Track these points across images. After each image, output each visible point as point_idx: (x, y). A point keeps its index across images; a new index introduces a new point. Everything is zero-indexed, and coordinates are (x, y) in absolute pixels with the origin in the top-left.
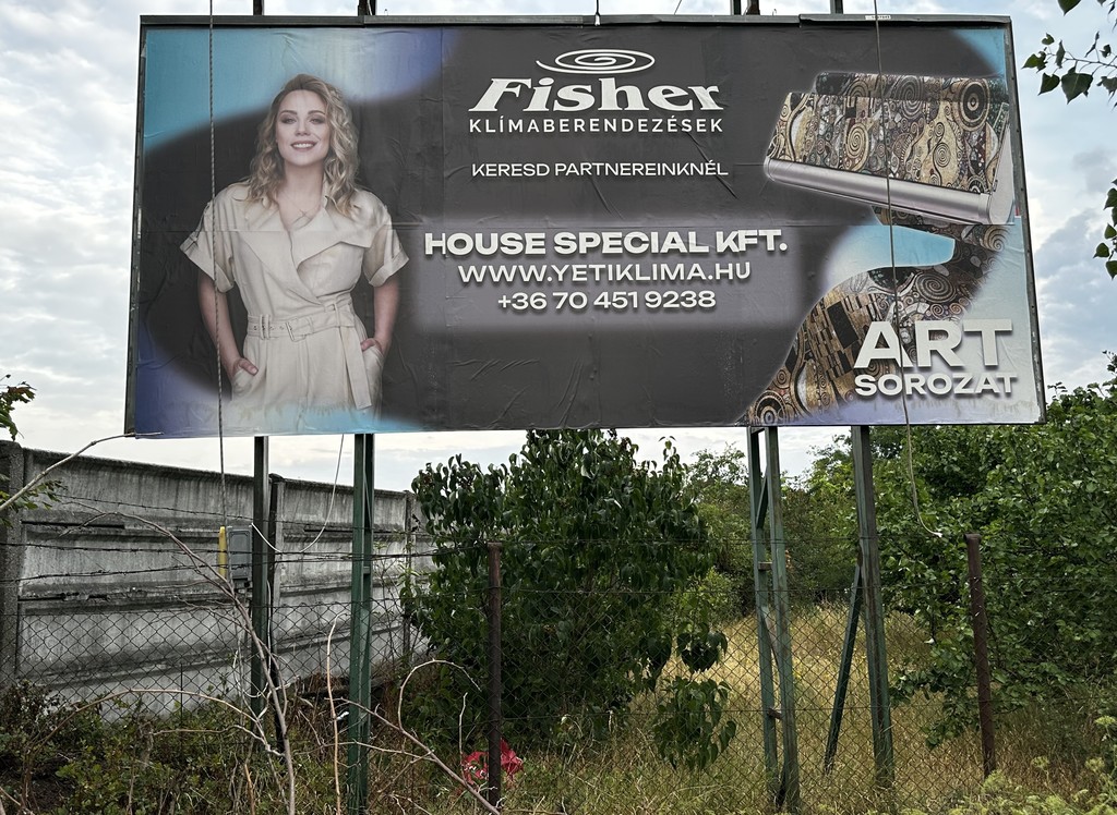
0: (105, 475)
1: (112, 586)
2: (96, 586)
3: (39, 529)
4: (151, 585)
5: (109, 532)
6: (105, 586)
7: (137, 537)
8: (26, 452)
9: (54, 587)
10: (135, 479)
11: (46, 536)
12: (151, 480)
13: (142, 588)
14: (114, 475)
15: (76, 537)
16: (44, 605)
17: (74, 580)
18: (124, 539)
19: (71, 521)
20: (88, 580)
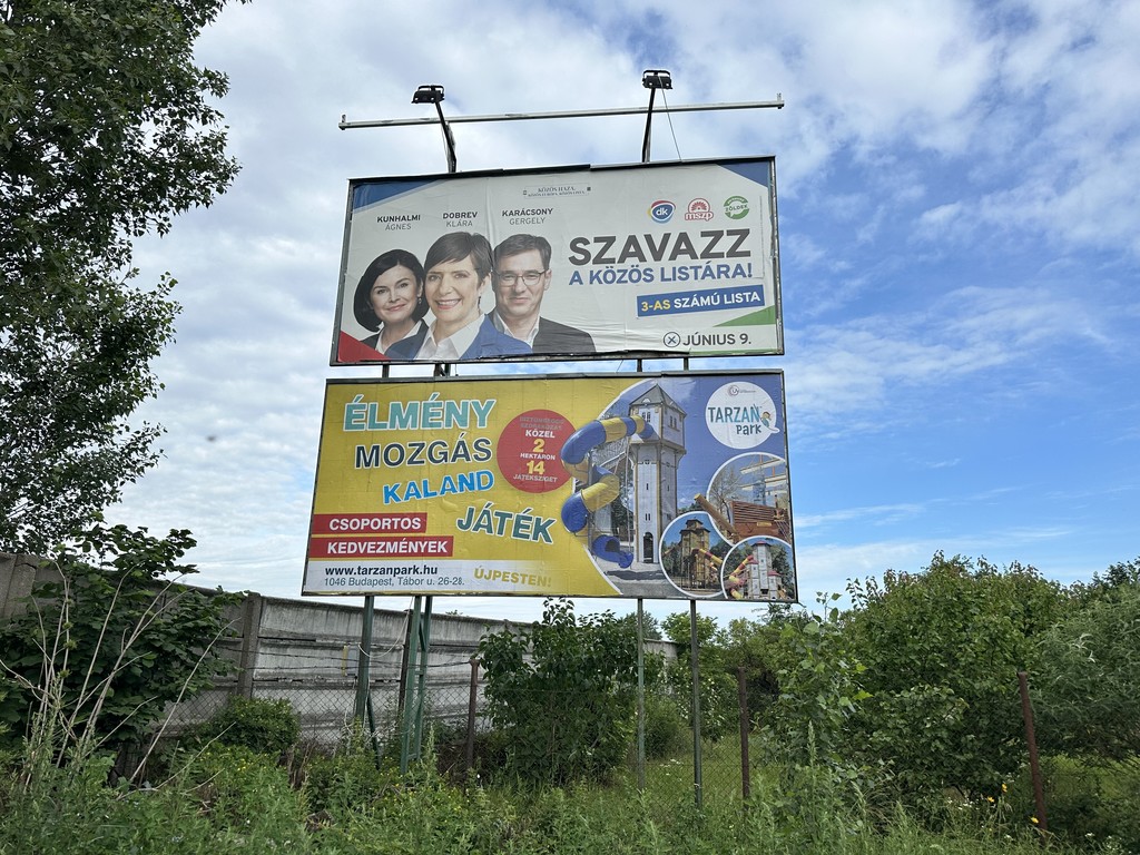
0: (306, 611)
1: (307, 675)
2: (297, 674)
3: (267, 641)
4: (330, 675)
5: (308, 642)
6: (302, 675)
7: (323, 647)
8: (263, 598)
9: (274, 674)
10: (325, 613)
11: (272, 646)
12: (333, 613)
13: (323, 677)
14: (312, 611)
15: (287, 646)
16: (266, 684)
17: (285, 671)
18: (315, 648)
19: (285, 636)
20: (293, 671)
